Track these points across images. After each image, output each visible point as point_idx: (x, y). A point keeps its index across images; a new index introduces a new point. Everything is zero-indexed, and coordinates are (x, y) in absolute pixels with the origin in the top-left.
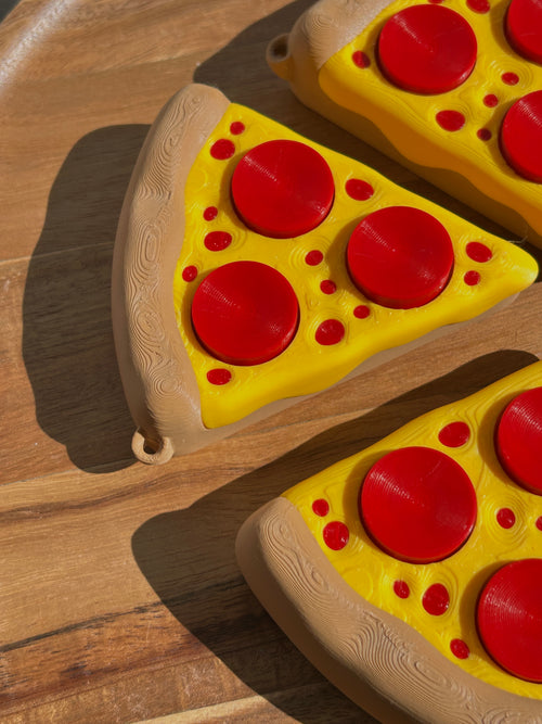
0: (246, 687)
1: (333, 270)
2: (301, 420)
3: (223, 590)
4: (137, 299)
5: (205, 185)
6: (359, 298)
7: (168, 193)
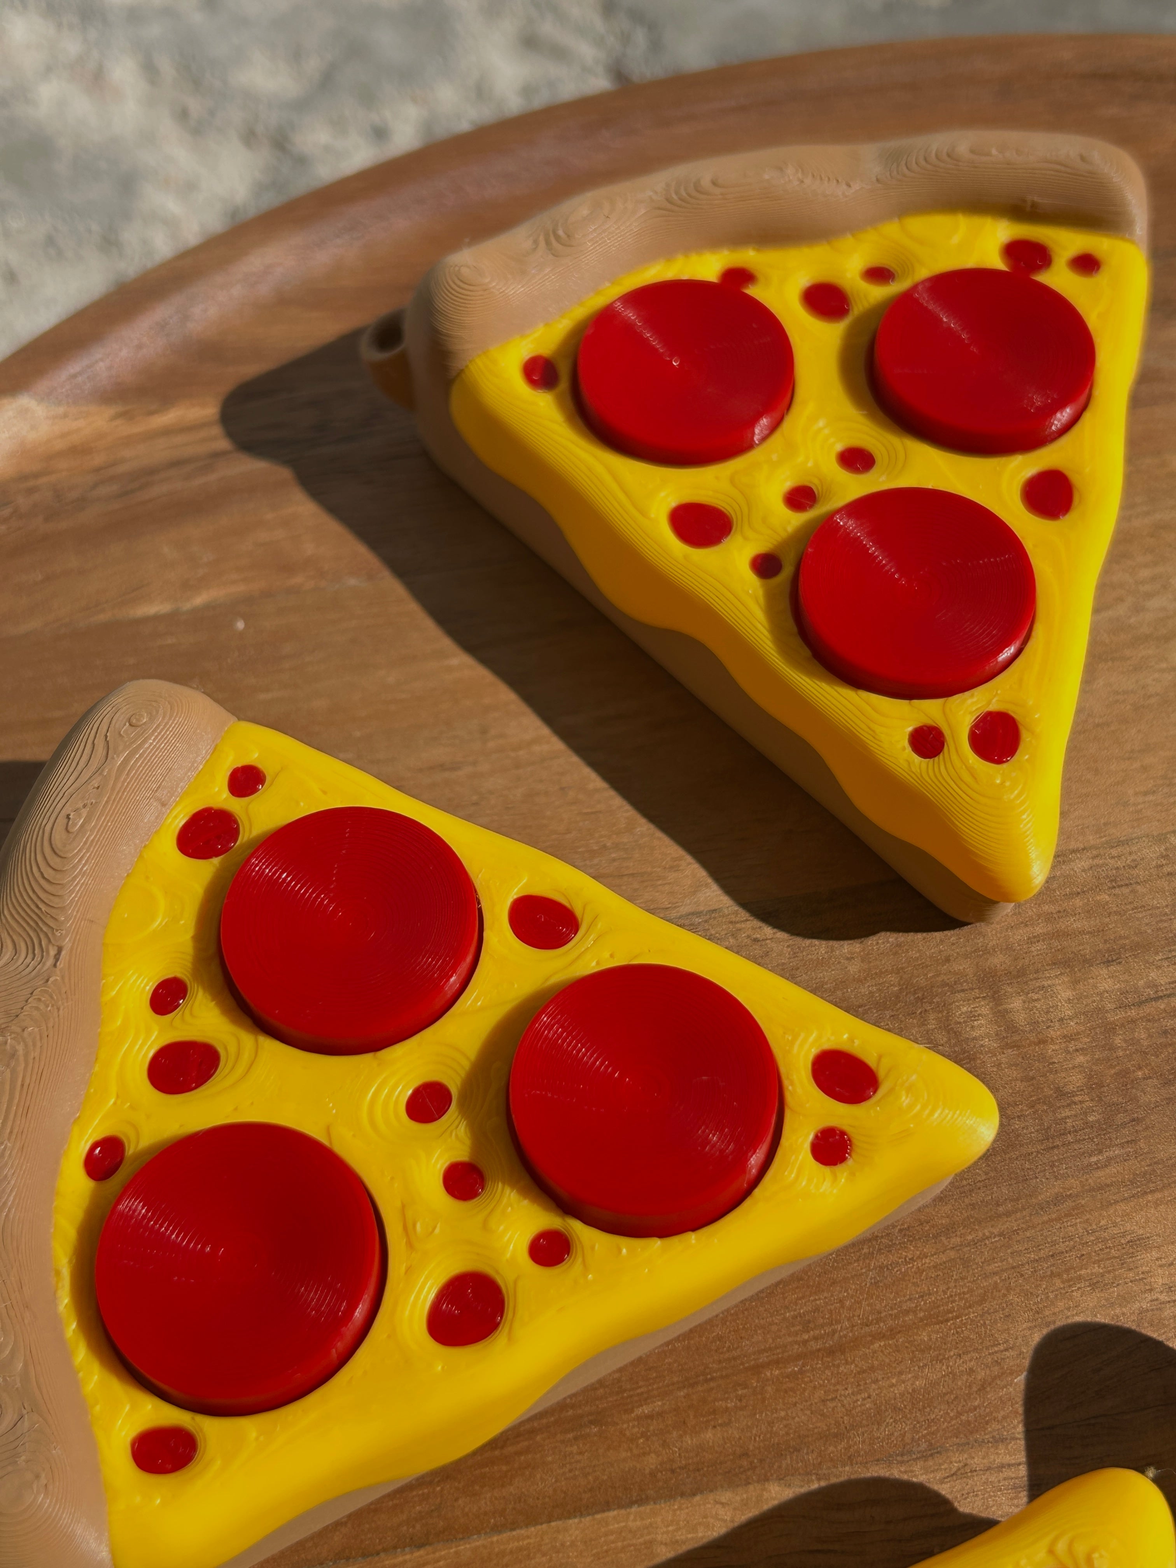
1: (477, 1134)
5: (156, 925)
7: (53, 952)
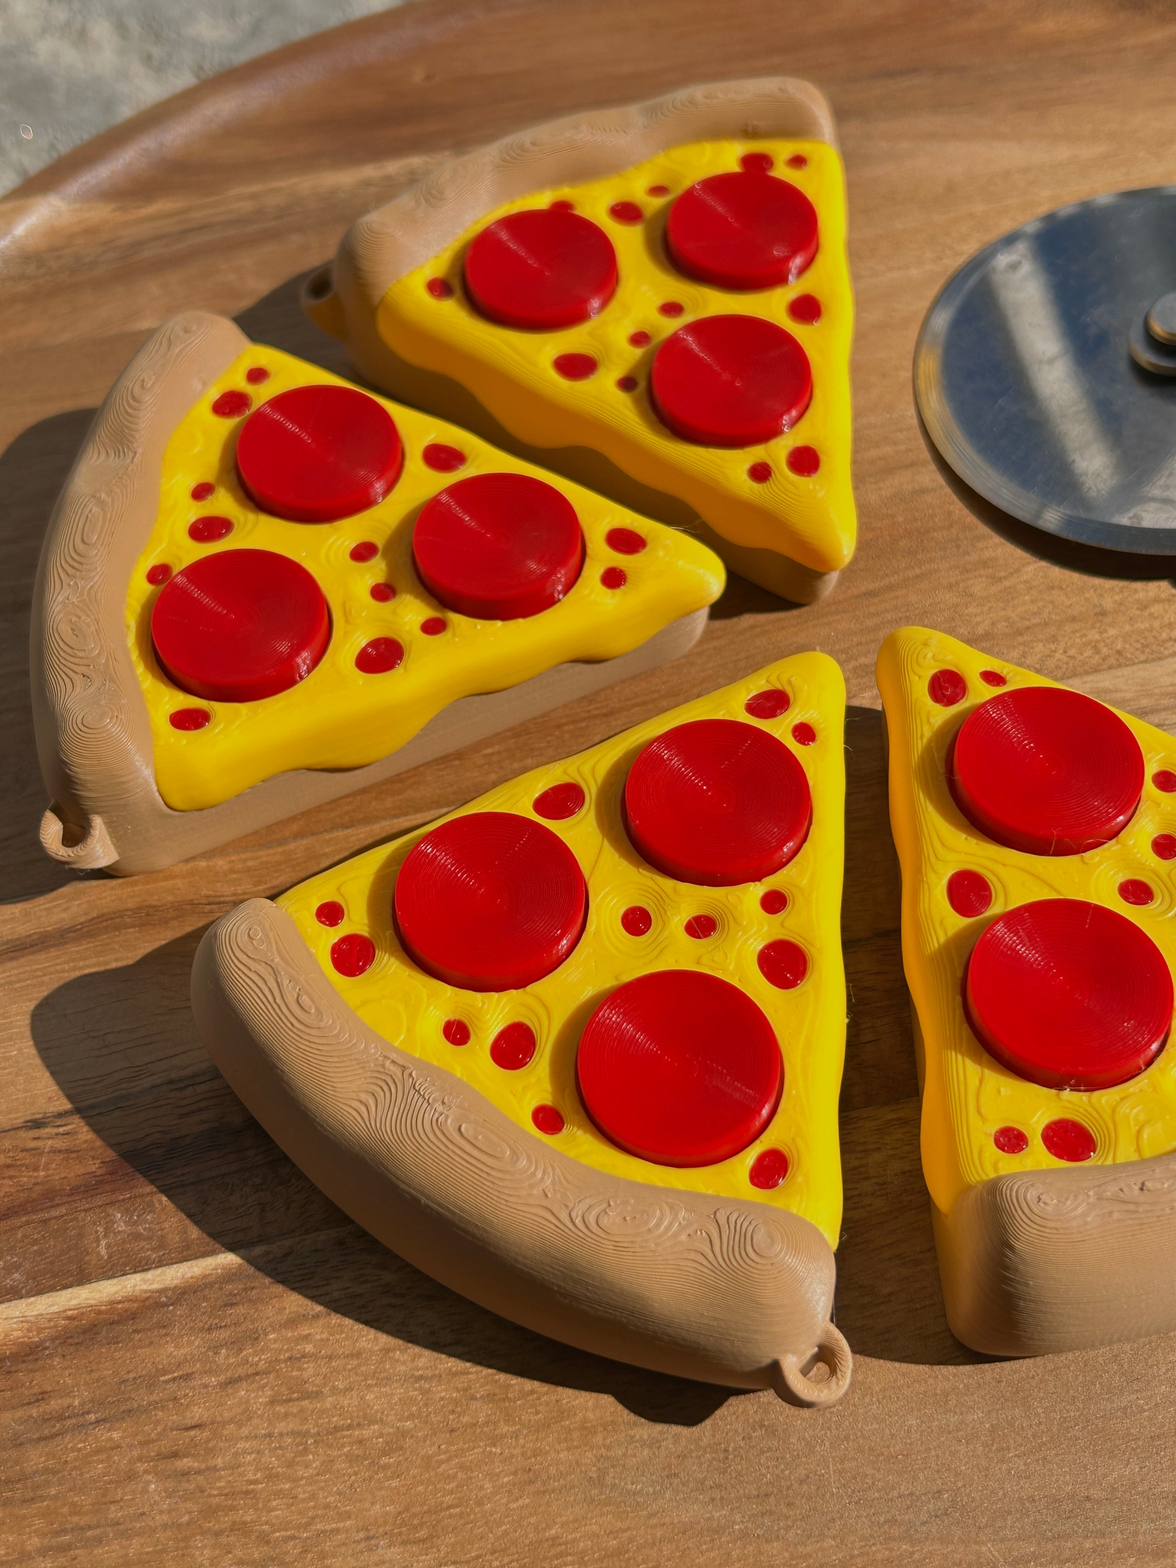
0: (207, 1239)
1: (392, 569)
2: (334, 827)
3: (179, 1089)
4: (60, 599)
5: (196, 450)
6: (429, 604)
7: (131, 455)
